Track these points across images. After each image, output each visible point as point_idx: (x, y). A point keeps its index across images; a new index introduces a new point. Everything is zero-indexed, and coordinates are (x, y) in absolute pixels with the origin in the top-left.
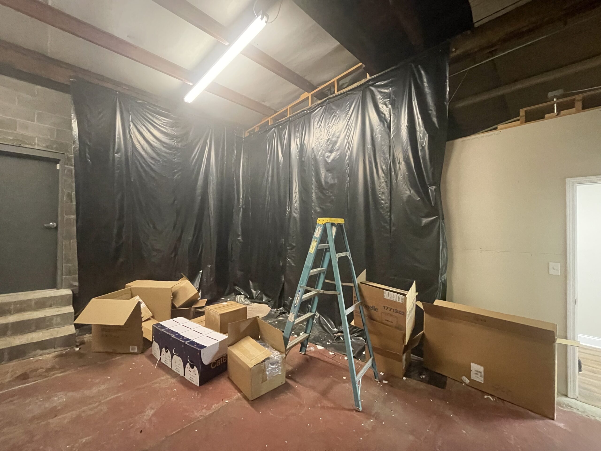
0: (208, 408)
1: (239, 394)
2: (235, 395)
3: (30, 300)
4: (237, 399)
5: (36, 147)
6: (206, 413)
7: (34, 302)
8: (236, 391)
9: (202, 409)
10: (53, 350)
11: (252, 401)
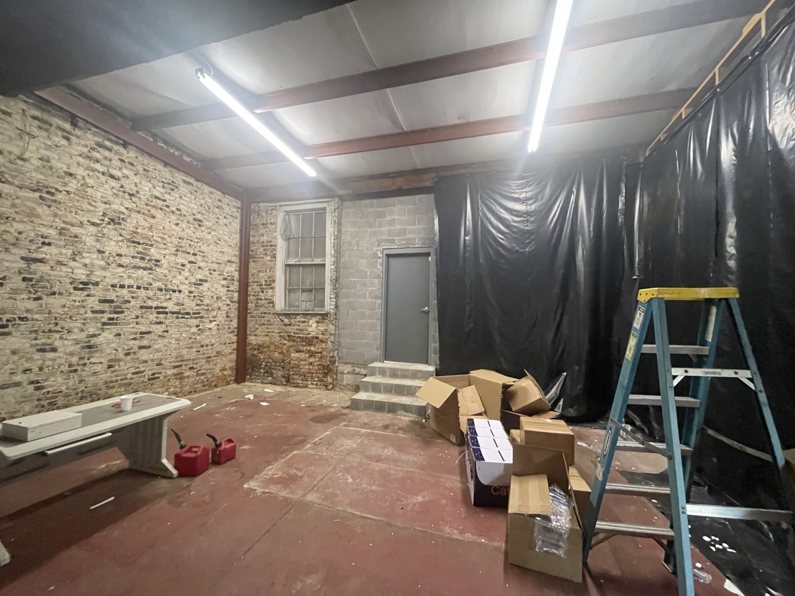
0: (462, 532)
1: (504, 545)
2: (499, 542)
3: (408, 370)
4: (496, 548)
5: (416, 246)
6: (456, 535)
7: (410, 372)
8: (504, 539)
9: (456, 529)
10: (411, 415)
11: (512, 564)
